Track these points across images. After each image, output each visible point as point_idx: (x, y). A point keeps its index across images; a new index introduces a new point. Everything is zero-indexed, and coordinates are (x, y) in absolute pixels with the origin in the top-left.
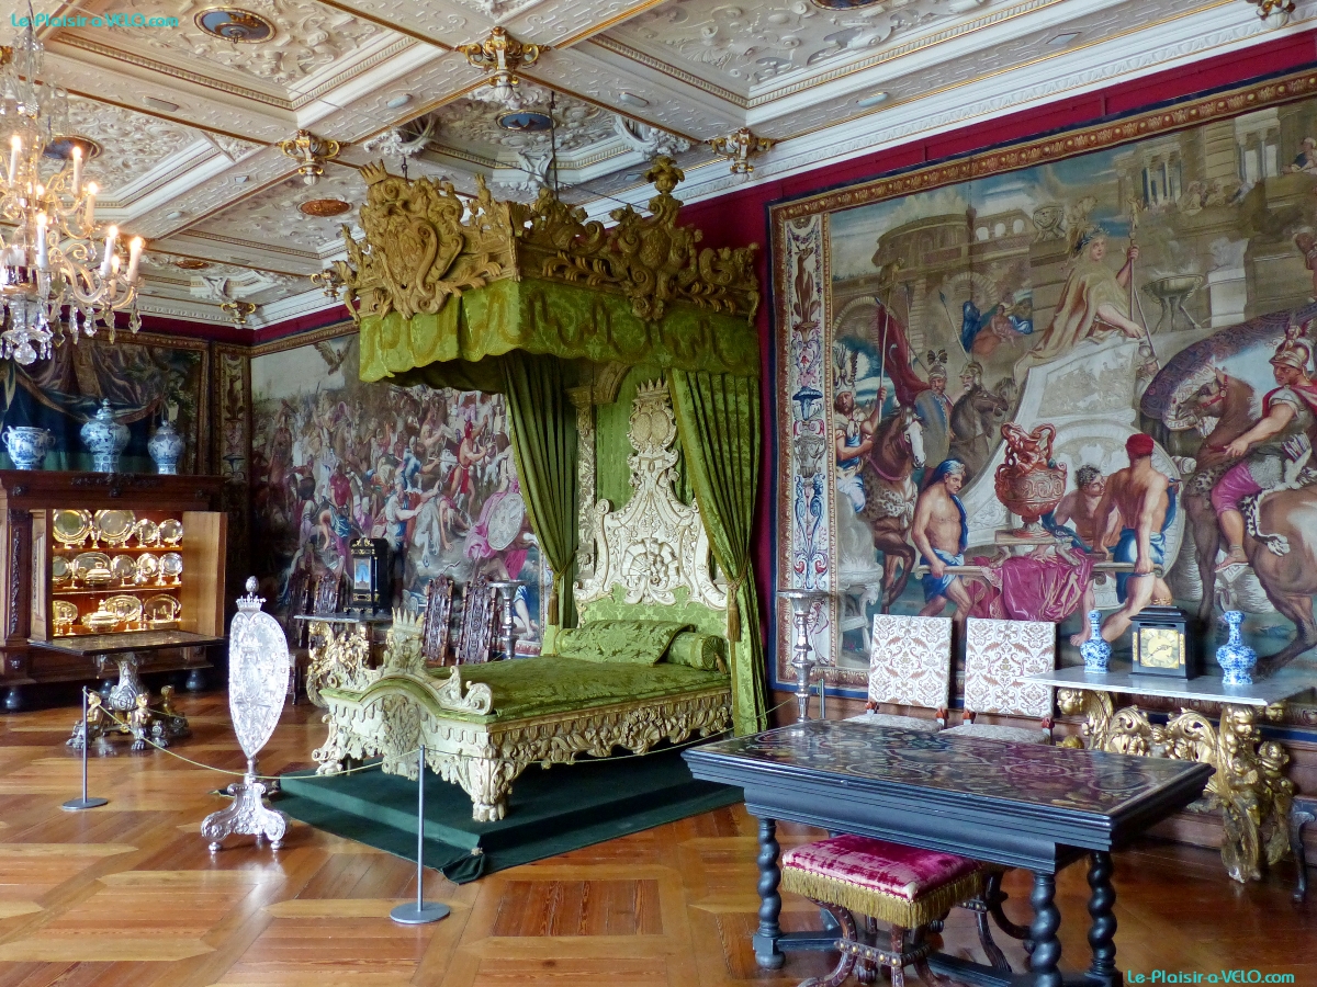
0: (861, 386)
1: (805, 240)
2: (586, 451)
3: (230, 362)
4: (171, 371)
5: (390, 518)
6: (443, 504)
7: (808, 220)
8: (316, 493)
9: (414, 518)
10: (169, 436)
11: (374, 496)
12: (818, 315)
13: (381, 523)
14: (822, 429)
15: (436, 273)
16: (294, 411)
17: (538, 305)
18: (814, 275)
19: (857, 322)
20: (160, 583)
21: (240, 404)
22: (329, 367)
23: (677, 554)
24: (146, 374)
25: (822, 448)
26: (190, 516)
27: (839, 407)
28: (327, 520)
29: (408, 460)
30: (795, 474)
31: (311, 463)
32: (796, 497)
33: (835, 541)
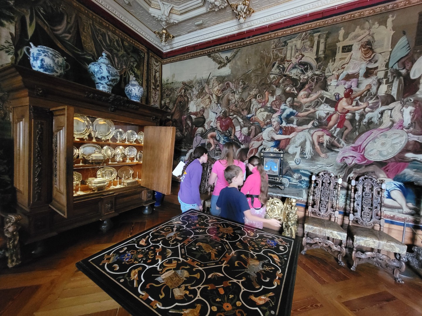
3: (155, 63)
8: (205, 124)
9: (289, 140)
10: (136, 85)
13: (258, 140)
16: (191, 87)
20: (128, 161)
21: (158, 83)
22: (219, 66)
28: (213, 137)
29: (284, 110)
31: (203, 111)
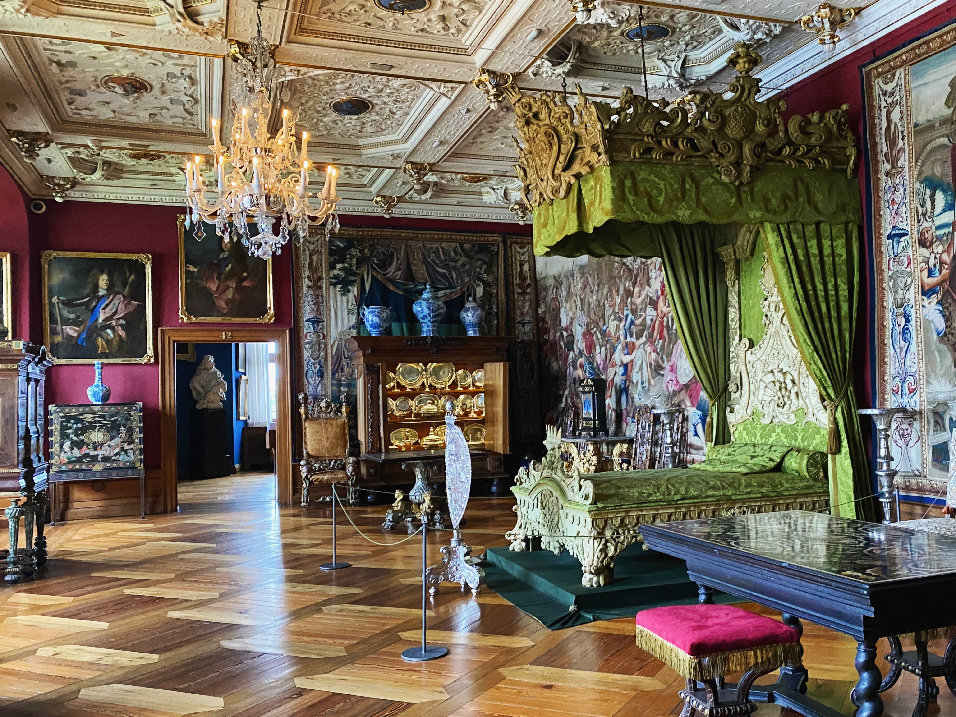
0: (939, 221)
1: (892, 94)
2: (733, 299)
3: (519, 250)
4: (477, 260)
5: (619, 363)
6: (649, 349)
7: (894, 75)
8: (575, 346)
9: (632, 361)
10: (473, 308)
11: (608, 346)
12: (904, 161)
13: (613, 366)
14: (909, 264)
15: (560, 166)
16: (561, 284)
17: (628, 183)
18: (899, 125)
19: (934, 162)
20: (473, 415)
21: (528, 281)
23: (796, 381)
24: (460, 263)
25: (909, 280)
26: (488, 366)
27: (923, 243)
28: (581, 366)
29: (627, 316)
30: (890, 306)
31: (571, 323)
32: (891, 326)
33: (923, 364)
